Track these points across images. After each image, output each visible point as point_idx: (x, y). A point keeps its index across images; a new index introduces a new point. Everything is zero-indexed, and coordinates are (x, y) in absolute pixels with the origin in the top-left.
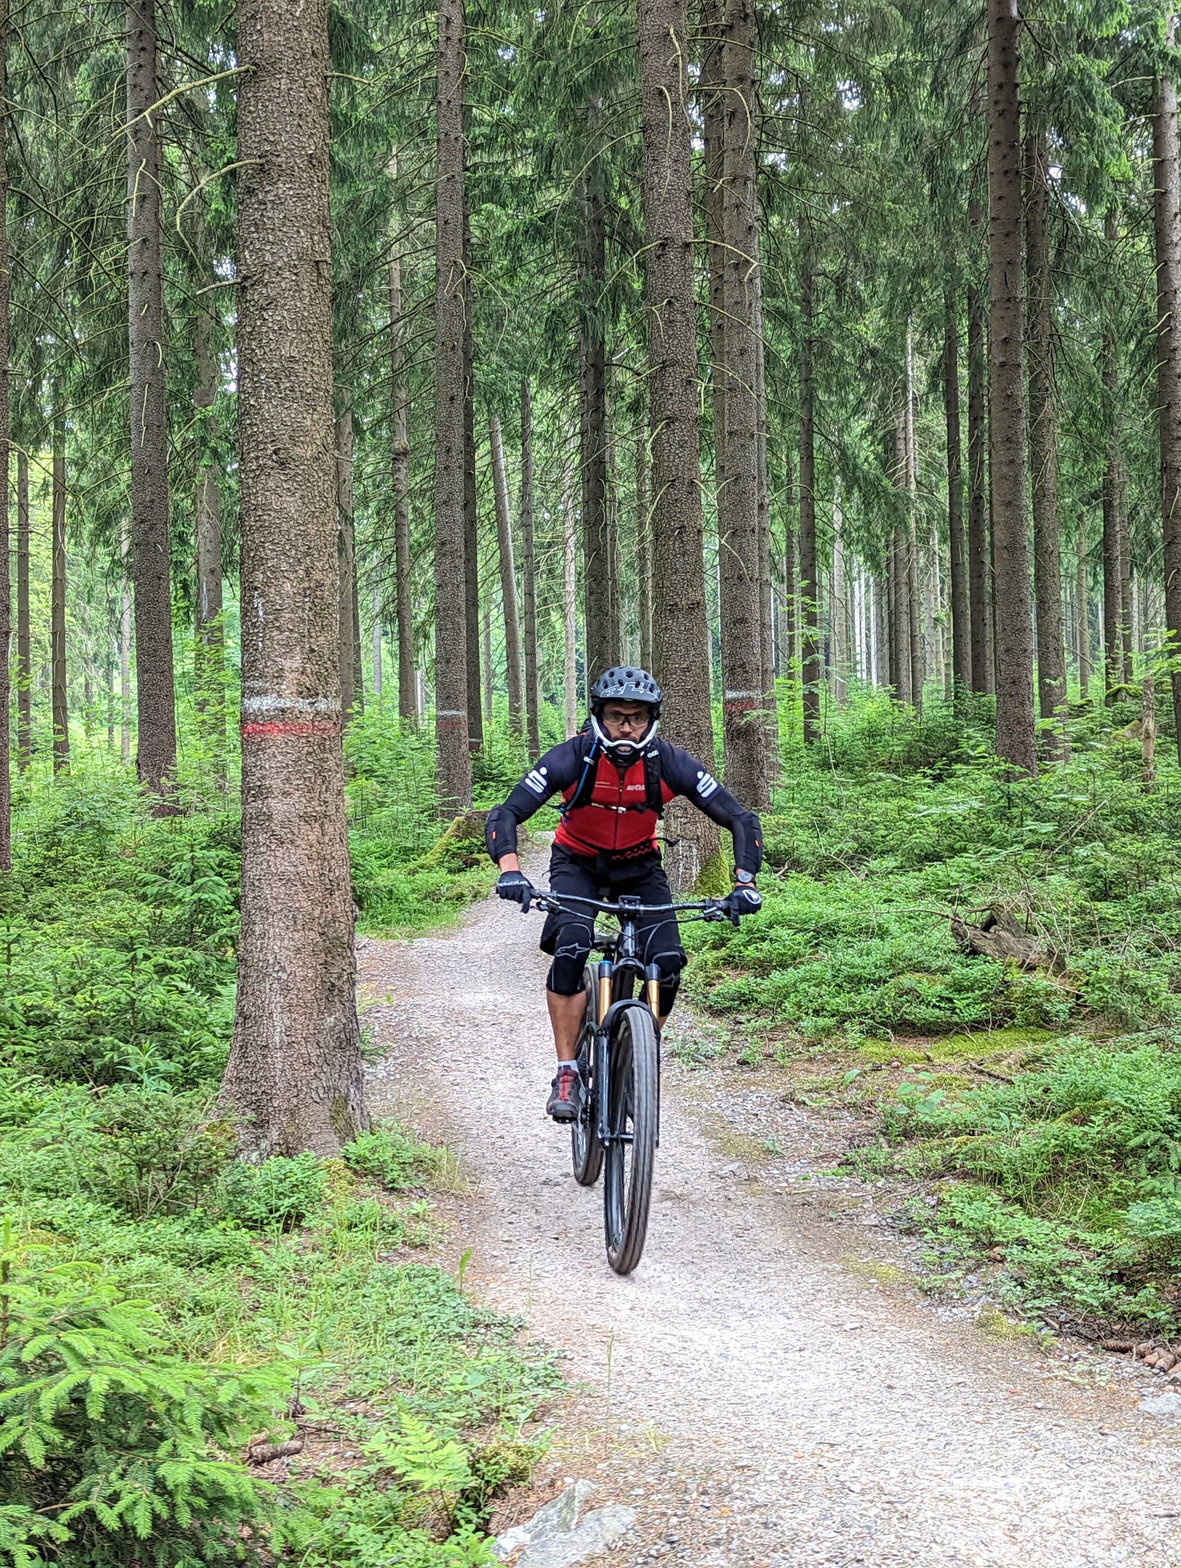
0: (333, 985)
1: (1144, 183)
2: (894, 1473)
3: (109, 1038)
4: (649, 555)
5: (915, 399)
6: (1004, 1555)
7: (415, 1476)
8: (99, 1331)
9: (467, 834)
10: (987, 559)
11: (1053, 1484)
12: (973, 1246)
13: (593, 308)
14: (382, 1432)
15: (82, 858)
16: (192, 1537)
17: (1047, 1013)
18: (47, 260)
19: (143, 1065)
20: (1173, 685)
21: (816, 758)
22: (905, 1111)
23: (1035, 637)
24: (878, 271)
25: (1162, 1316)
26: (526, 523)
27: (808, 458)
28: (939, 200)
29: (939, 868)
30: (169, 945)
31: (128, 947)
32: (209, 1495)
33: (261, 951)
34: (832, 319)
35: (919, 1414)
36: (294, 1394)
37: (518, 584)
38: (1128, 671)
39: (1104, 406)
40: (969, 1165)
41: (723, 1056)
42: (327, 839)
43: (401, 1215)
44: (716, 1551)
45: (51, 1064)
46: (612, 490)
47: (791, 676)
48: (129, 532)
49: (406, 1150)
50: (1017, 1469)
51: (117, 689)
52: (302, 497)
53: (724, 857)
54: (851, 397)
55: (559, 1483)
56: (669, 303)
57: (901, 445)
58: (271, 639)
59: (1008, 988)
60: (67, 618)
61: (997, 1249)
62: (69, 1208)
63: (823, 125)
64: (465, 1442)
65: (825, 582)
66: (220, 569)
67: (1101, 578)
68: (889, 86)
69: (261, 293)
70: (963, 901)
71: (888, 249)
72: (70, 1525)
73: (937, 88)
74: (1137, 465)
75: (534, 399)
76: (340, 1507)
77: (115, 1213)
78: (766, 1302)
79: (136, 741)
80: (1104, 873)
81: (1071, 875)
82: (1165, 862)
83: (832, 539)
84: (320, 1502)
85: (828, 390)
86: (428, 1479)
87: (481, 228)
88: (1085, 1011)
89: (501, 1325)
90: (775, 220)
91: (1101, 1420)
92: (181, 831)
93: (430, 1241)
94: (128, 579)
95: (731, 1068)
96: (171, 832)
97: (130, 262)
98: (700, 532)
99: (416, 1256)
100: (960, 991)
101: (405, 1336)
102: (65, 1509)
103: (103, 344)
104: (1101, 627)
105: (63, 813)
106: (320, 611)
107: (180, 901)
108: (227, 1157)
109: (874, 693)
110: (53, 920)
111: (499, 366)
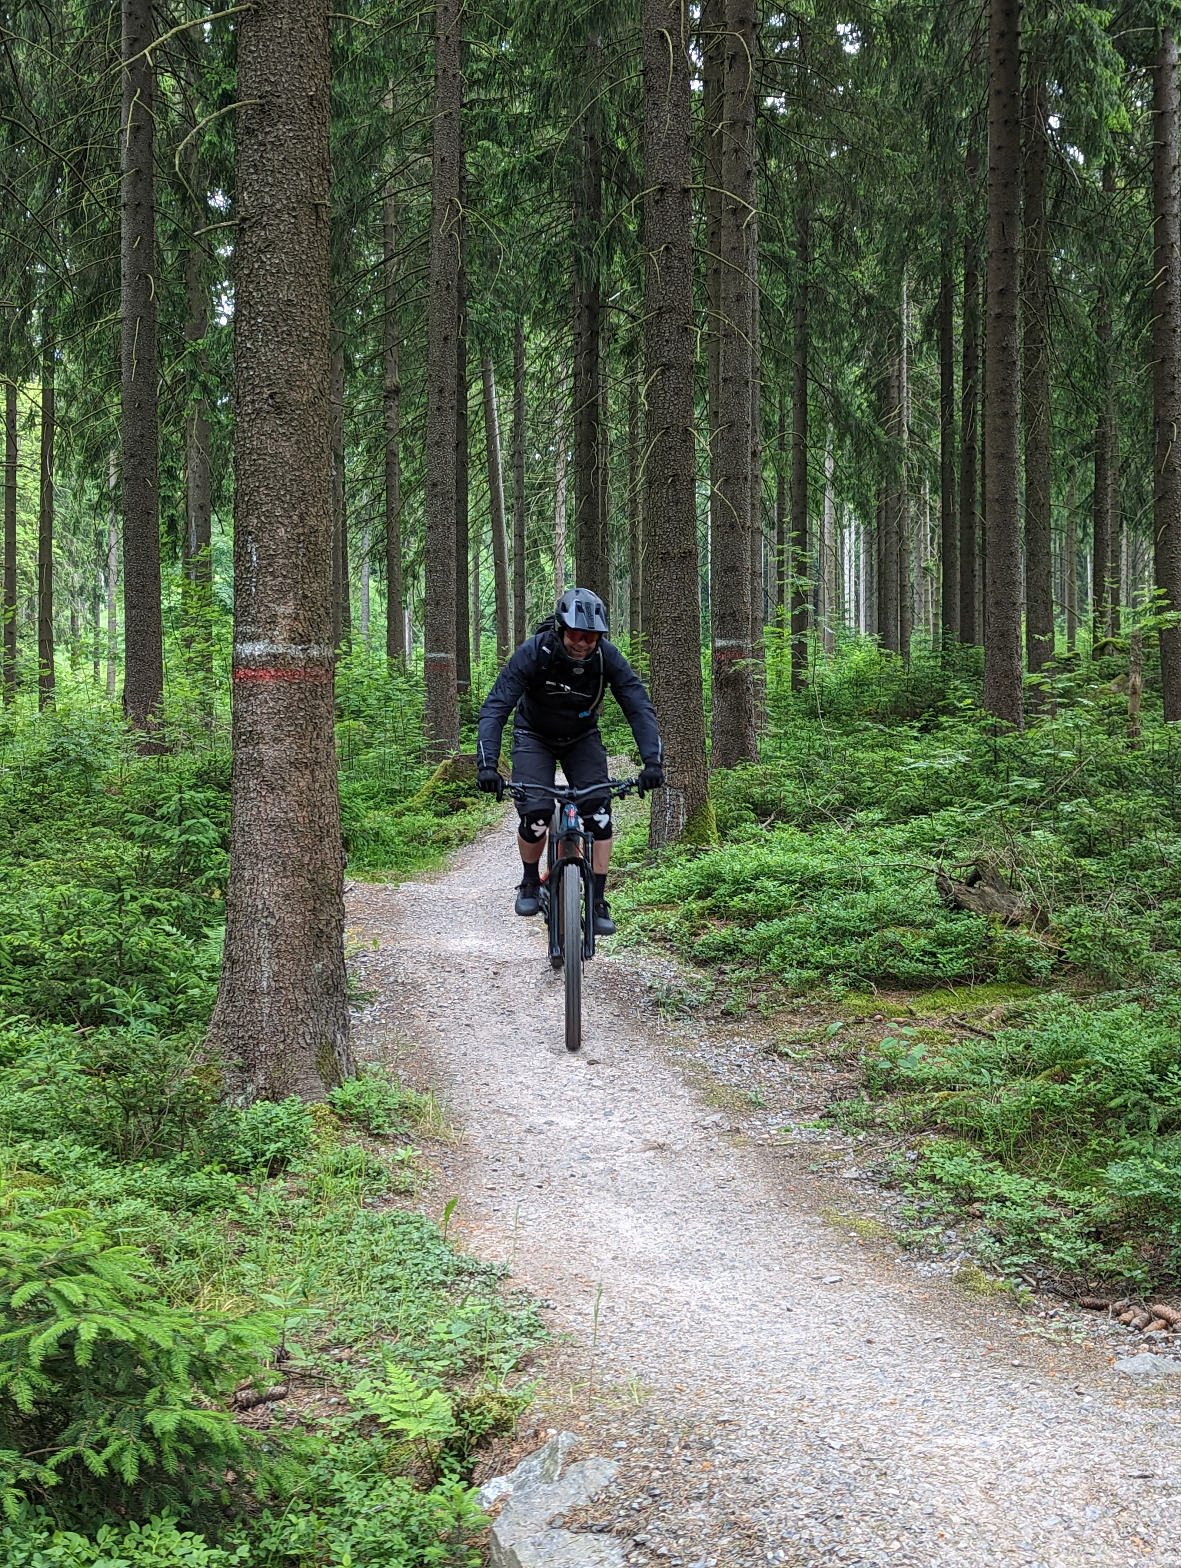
0: (321, 931)
1: (1143, 135)
2: (873, 1429)
3: (95, 980)
4: (640, 500)
5: (909, 347)
6: (981, 1513)
7: (399, 1425)
8: (92, 1278)
9: (454, 778)
10: (978, 511)
11: (1029, 1444)
12: (953, 1201)
13: (588, 249)
14: (367, 1380)
15: (69, 795)
16: (178, 1482)
17: (1029, 969)
18: (38, 190)
19: (130, 1008)
20: (1160, 640)
21: (803, 707)
22: (887, 1065)
23: (1023, 589)
24: (875, 217)
25: (1139, 1275)
26: (515, 464)
27: (802, 406)
28: (937, 148)
29: (924, 822)
30: (156, 886)
31: (115, 887)
32: (196, 1442)
33: (250, 896)
34: (828, 264)
35: (897, 1369)
36: (278, 1340)
37: (508, 526)
38: (1116, 625)
39: (1098, 358)
40: (950, 1120)
41: (707, 1006)
42: (317, 785)
43: (386, 1161)
44: (697, 1506)
45: (38, 1003)
46: (604, 432)
47: (780, 624)
48: (116, 465)
49: (392, 1096)
50: (994, 1428)
51: (104, 623)
52: (298, 442)
53: (711, 807)
54: (846, 344)
55: (542, 1434)
56: (667, 248)
57: (894, 393)
58: (265, 584)
59: (991, 942)
60: (54, 549)
61: (976, 1205)
62: (57, 1150)
63: (823, 70)
64: (449, 1390)
65: (815, 528)
66: (208, 503)
67: (1091, 530)
68: (889, 31)
69: (259, 236)
70: (948, 855)
71: (886, 196)
72: (59, 1469)
73: (938, 35)
74: (1130, 419)
75: (527, 339)
76: (324, 1454)
77: (102, 1156)
78: (747, 1254)
79: (123, 676)
80: (1088, 829)
81: (1055, 831)
82: (1149, 820)
83: (823, 487)
84: (303, 1449)
85: (823, 336)
86: (413, 1428)
87: (476, 165)
88: (1067, 967)
89: (485, 1273)
90: (772, 164)
91: (1077, 1378)
92: (168, 770)
93: (415, 1188)
94: (116, 512)
95: (715, 1019)
96: (158, 771)
97: (123, 193)
98: (693, 480)
99: (401, 1202)
100: (943, 946)
101: (389, 1283)
102: (52, 1453)
103: (94, 275)
104: (1089, 579)
105: (49, 749)
106: (314, 557)
107: (168, 843)
108: (213, 1101)
109: (861, 642)
110: (39, 857)
111: (493, 305)
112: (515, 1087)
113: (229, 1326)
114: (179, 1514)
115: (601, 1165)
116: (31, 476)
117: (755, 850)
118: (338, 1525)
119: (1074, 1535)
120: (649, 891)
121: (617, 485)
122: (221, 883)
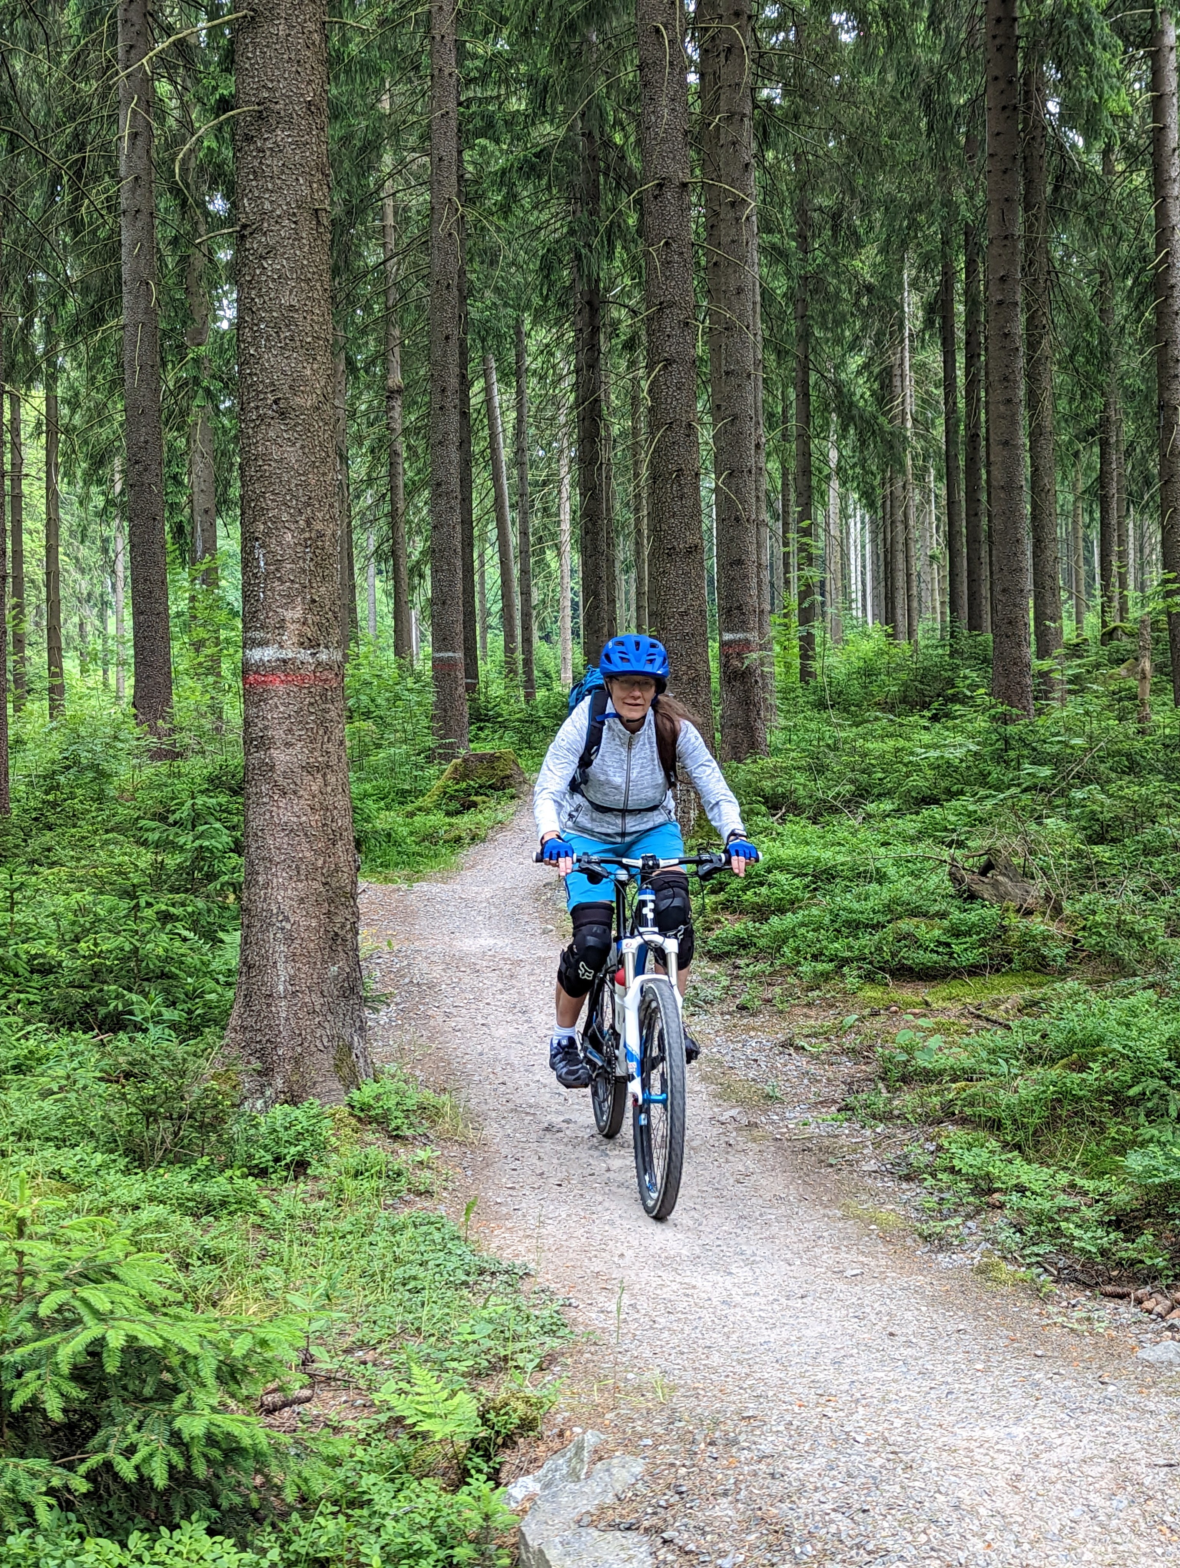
0: (336, 934)
1: (1142, 118)
2: (898, 1423)
3: (113, 987)
4: (644, 495)
5: (911, 335)
6: (1007, 1505)
7: (424, 1426)
8: (117, 1286)
9: (464, 777)
10: (984, 497)
11: (1054, 1435)
12: (973, 1192)
13: (588, 246)
14: (392, 1381)
15: (81, 802)
16: (207, 1487)
17: (1044, 957)
18: (38, 198)
19: (148, 1014)
20: (1169, 623)
21: (812, 698)
22: (904, 1057)
23: (1030, 576)
24: (874, 207)
25: (1160, 1262)
26: (518, 462)
27: (805, 396)
28: (936, 135)
29: (936, 811)
30: (170, 892)
31: (130, 894)
32: (224, 1446)
33: (265, 900)
34: (828, 254)
35: (920, 1362)
36: (303, 1343)
37: (513, 523)
38: (1123, 609)
39: (1100, 342)
40: (968, 1111)
41: (722, 1001)
42: (329, 789)
43: (406, 1162)
44: (724, 1502)
45: (56, 1012)
46: (607, 428)
47: (787, 616)
48: (122, 471)
49: (410, 1097)
50: (1019, 1419)
51: (111, 629)
52: (303, 447)
54: (847, 333)
55: (568, 1433)
56: (667, 243)
57: (897, 382)
58: (272, 590)
59: (1005, 932)
60: (61, 557)
61: (996, 1195)
62: (78, 1157)
63: (820, 60)
64: (473, 1390)
65: (820, 519)
66: (214, 509)
67: (1097, 515)
68: (885, 20)
69: (260, 242)
70: (960, 845)
71: (885, 184)
72: (90, 1477)
73: (934, 22)
74: (1134, 403)
75: (529, 335)
76: (352, 1456)
77: (123, 1162)
78: (767, 1248)
79: (132, 681)
80: (1100, 816)
81: (1068, 818)
82: (1161, 806)
83: (828, 477)
84: (331, 1451)
85: (824, 327)
86: (438, 1429)
87: (475, 163)
88: (1081, 955)
89: (507, 1272)
90: (770, 155)
91: (1100, 1368)
92: (179, 775)
93: (435, 1188)
94: (122, 519)
95: (730, 1013)
96: (169, 776)
97: (122, 200)
98: (697, 475)
99: (422, 1203)
100: (957, 936)
101: (412, 1284)
102: (83, 1460)
103: (96, 282)
104: (1097, 564)
105: (60, 757)
106: (321, 562)
107: (182, 849)
108: (233, 1105)
109: (870, 632)
110: (53, 864)
111: (494, 303)
112: (532, 1086)
113: (255, 1330)
114: (208, 1518)
115: (619, 1163)
116: (37, 483)
117: (767, 844)
118: (367, 1527)
119: (1101, 1525)
121: (621, 479)
122: (236, 888)
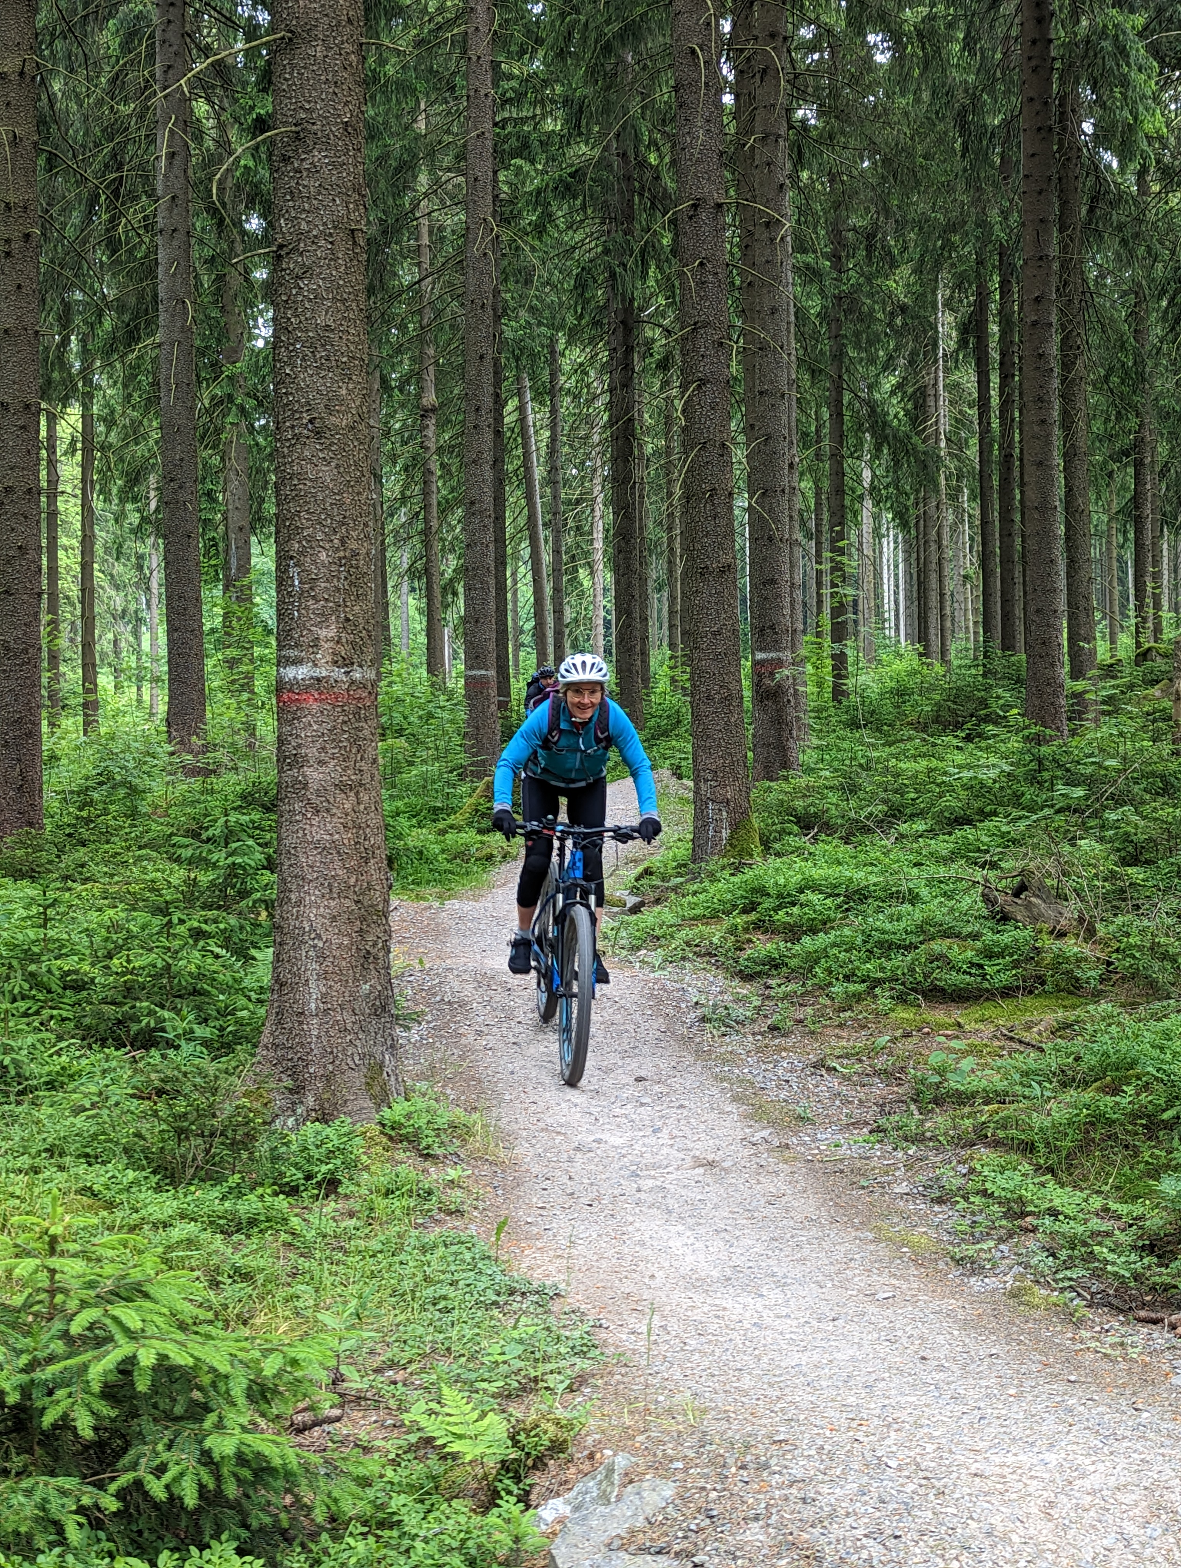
0: (368, 952)
1: (1178, 139)
2: (930, 1448)
3: (145, 1004)
4: (678, 514)
5: (945, 355)
6: (1040, 1532)
7: (455, 1447)
8: (148, 1304)
10: (1018, 517)
11: (1088, 1461)
12: (1005, 1216)
13: (623, 265)
14: (422, 1402)
15: (114, 818)
16: (236, 1506)
17: (1077, 979)
18: (76, 217)
19: (180, 1031)
21: (844, 717)
22: (936, 1079)
23: (1064, 596)
24: (908, 227)
26: (551, 480)
27: (838, 416)
28: (970, 156)
29: (969, 832)
30: (203, 908)
31: (163, 910)
32: (254, 1466)
33: (297, 918)
34: (862, 275)
35: (952, 1387)
36: (333, 1363)
37: (546, 541)
38: (1158, 630)
39: (1135, 363)
40: (1001, 1134)
41: (754, 1021)
42: (362, 807)
43: (437, 1181)
44: (755, 1526)
45: (89, 1028)
46: (640, 446)
47: (819, 635)
48: (157, 489)
49: (441, 1116)
50: (1052, 1445)
51: (146, 646)
52: (338, 466)
53: (754, 821)
54: (881, 353)
55: (598, 1455)
56: (701, 264)
57: (931, 402)
58: (307, 608)
59: (1038, 954)
60: (96, 573)
61: (1028, 1219)
62: (110, 1174)
63: (854, 80)
64: (504, 1411)
65: (853, 538)
66: (248, 527)
67: (1131, 535)
68: (920, 41)
69: (296, 262)
70: (994, 866)
71: (920, 205)
72: (120, 1495)
73: (969, 44)
74: (1169, 424)
75: (563, 355)
76: (381, 1476)
77: (154, 1179)
78: (797, 1271)
79: (166, 699)
80: (1134, 838)
81: (1101, 840)
83: (861, 497)
84: (361, 1471)
85: (858, 346)
86: (467, 1450)
87: (509, 183)
88: (1115, 977)
89: (537, 1292)
90: (805, 175)
91: (1134, 1394)
92: (212, 792)
93: (465, 1207)
94: (157, 536)
95: (761, 1034)
96: (202, 793)
97: (159, 219)
98: (731, 494)
99: (452, 1222)
100: (990, 958)
101: (442, 1304)
102: (113, 1479)
103: (132, 301)
104: (1131, 584)
105: (94, 772)
106: (355, 581)
107: (215, 866)
108: (265, 1123)
109: (902, 651)
110: (86, 880)
111: (528, 323)
112: (563, 1105)
113: (285, 1349)
114: (237, 1538)
115: (650, 1183)
116: (73, 500)
117: (799, 864)
118: (397, 1548)
119: (1135, 1553)
120: (693, 906)
121: (654, 498)
122: (269, 905)
